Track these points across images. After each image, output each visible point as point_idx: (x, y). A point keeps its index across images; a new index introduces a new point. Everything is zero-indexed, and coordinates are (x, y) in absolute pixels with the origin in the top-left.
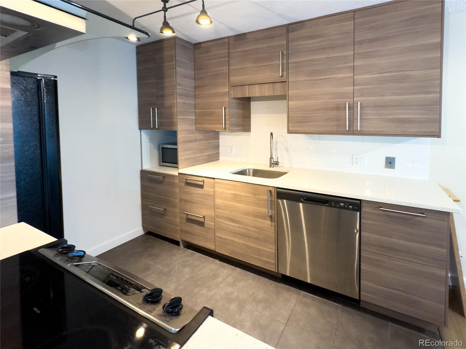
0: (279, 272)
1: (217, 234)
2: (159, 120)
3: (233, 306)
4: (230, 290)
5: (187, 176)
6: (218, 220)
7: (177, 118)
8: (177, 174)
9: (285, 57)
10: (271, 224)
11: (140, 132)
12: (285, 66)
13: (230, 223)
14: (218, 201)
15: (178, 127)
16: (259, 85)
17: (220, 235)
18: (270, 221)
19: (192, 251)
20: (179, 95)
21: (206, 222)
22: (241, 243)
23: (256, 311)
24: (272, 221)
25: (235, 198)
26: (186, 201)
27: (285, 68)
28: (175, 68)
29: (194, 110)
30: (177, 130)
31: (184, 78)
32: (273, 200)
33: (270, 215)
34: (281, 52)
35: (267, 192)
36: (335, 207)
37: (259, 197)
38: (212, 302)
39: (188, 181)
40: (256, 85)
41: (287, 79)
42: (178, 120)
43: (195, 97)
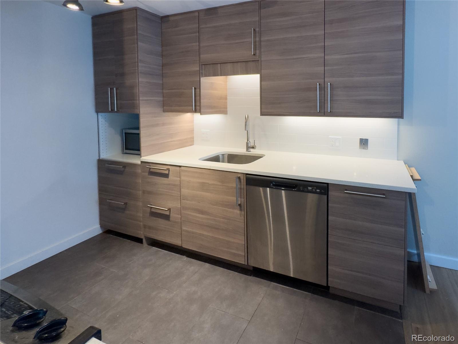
0: (249, 264)
1: (184, 228)
2: (118, 102)
3: (194, 308)
4: (194, 289)
5: (151, 165)
6: (184, 212)
7: (139, 99)
8: (139, 163)
9: (257, 35)
10: (240, 214)
11: (97, 116)
12: (258, 43)
13: (198, 215)
14: (185, 191)
15: (141, 109)
16: (232, 64)
17: (186, 229)
18: (240, 210)
19: (157, 249)
20: (141, 73)
21: (171, 215)
22: (209, 236)
23: (219, 310)
24: (241, 210)
25: (203, 186)
26: (150, 193)
27: (258, 46)
28: (136, 43)
29: (162, 91)
30: (140, 113)
31: (147, 54)
32: (242, 187)
33: (239, 203)
34: (253, 29)
35: (235, 178)
36: (303, 191)
37: (228, 185)
38: (171, 305)
39: (151, 170)
40: (229, 64)
41: (260, 57)
42: (140, 102)
43: (163, 76)
